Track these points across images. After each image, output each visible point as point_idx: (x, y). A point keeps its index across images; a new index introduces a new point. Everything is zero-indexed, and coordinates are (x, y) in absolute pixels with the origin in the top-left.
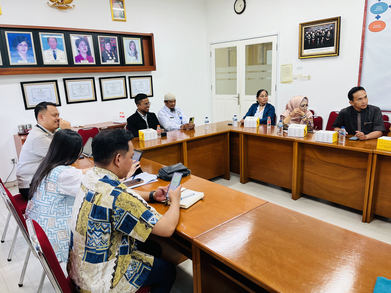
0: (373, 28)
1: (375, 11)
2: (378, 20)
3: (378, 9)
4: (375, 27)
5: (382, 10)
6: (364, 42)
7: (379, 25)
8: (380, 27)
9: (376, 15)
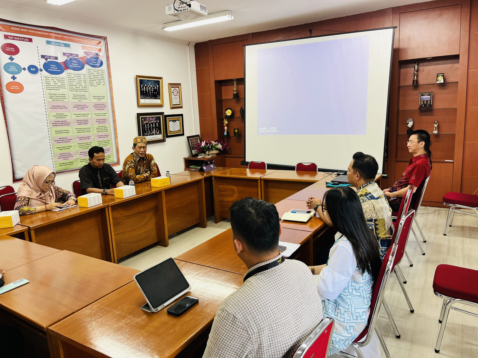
0: (11, 88)
1: (9, 70)
2: (14, 81)
3: (12, 69)
4: (13, 88)
5: (17, 71)
6: (4, 104)
7: (16, 87)
8: (18, 88)
9: (12, 76)
